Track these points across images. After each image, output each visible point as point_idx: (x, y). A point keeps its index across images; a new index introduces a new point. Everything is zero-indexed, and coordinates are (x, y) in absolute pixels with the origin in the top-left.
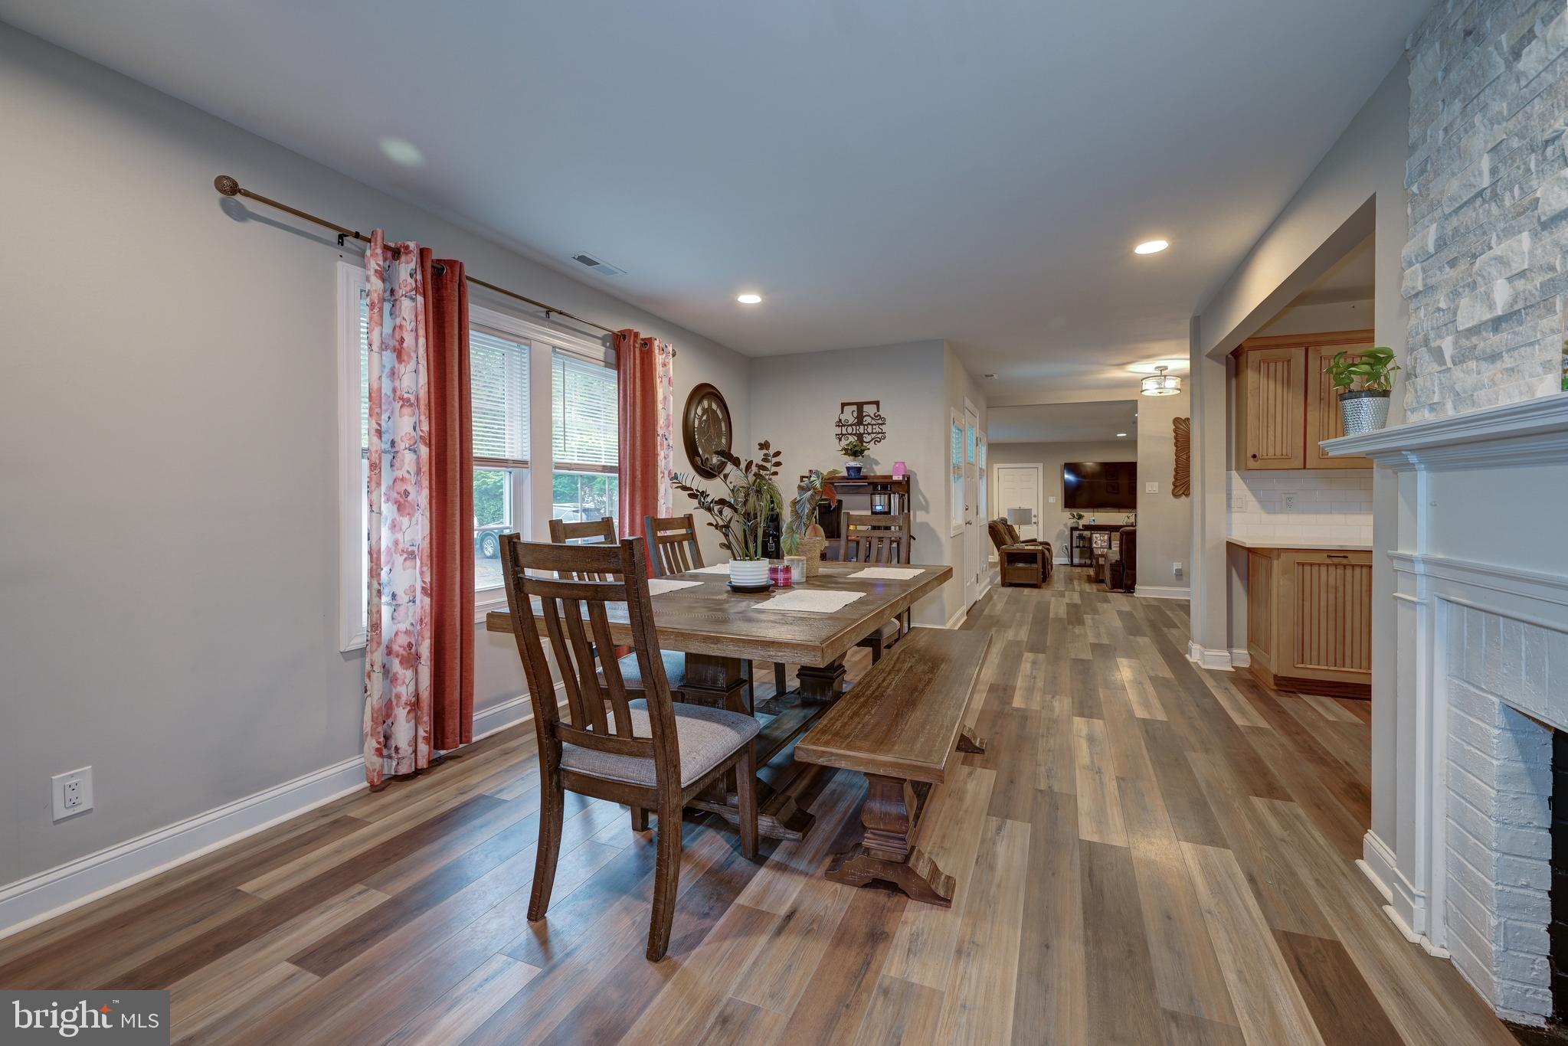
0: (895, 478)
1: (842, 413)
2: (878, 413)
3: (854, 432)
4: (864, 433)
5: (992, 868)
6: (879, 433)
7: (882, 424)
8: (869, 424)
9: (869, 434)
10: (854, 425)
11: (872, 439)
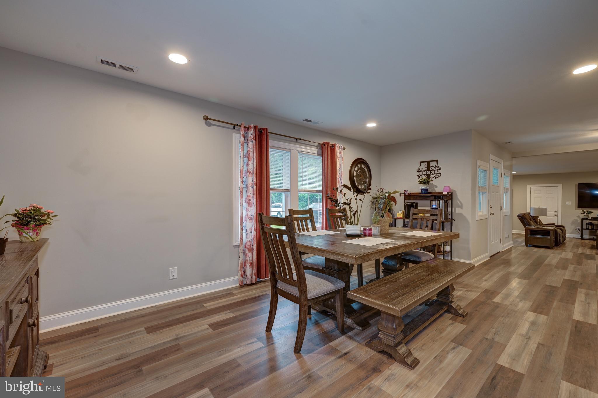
0: (444, 193)
1: (420, 166)
2: (437, 165)
3: (426, 174)
4: (430, 174)
5: (441, 362)
6: (438, 174)
7: (439, 170)
8: (433, 170)
9: (433, 174)
10: (426, 171)
11: (434, 177)
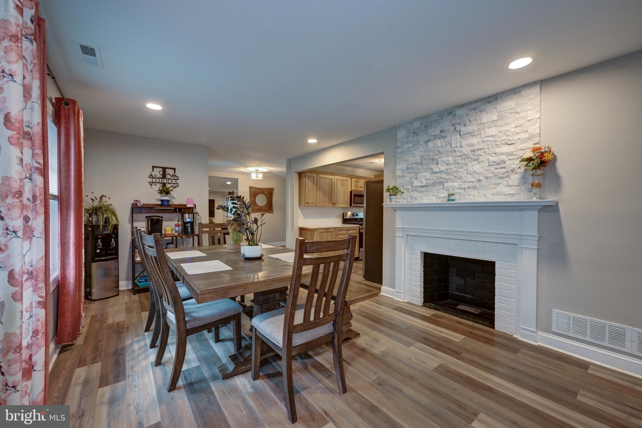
0: (188, 206)
1: (153, 171)
2: (175, 174)
3: (160, 182)
4: (167, 183)
6: (175, 184)
7: (177, 180)
8: (169, 179)
9: (169, 183)
10: (160, 178)
11: (171, 186)
